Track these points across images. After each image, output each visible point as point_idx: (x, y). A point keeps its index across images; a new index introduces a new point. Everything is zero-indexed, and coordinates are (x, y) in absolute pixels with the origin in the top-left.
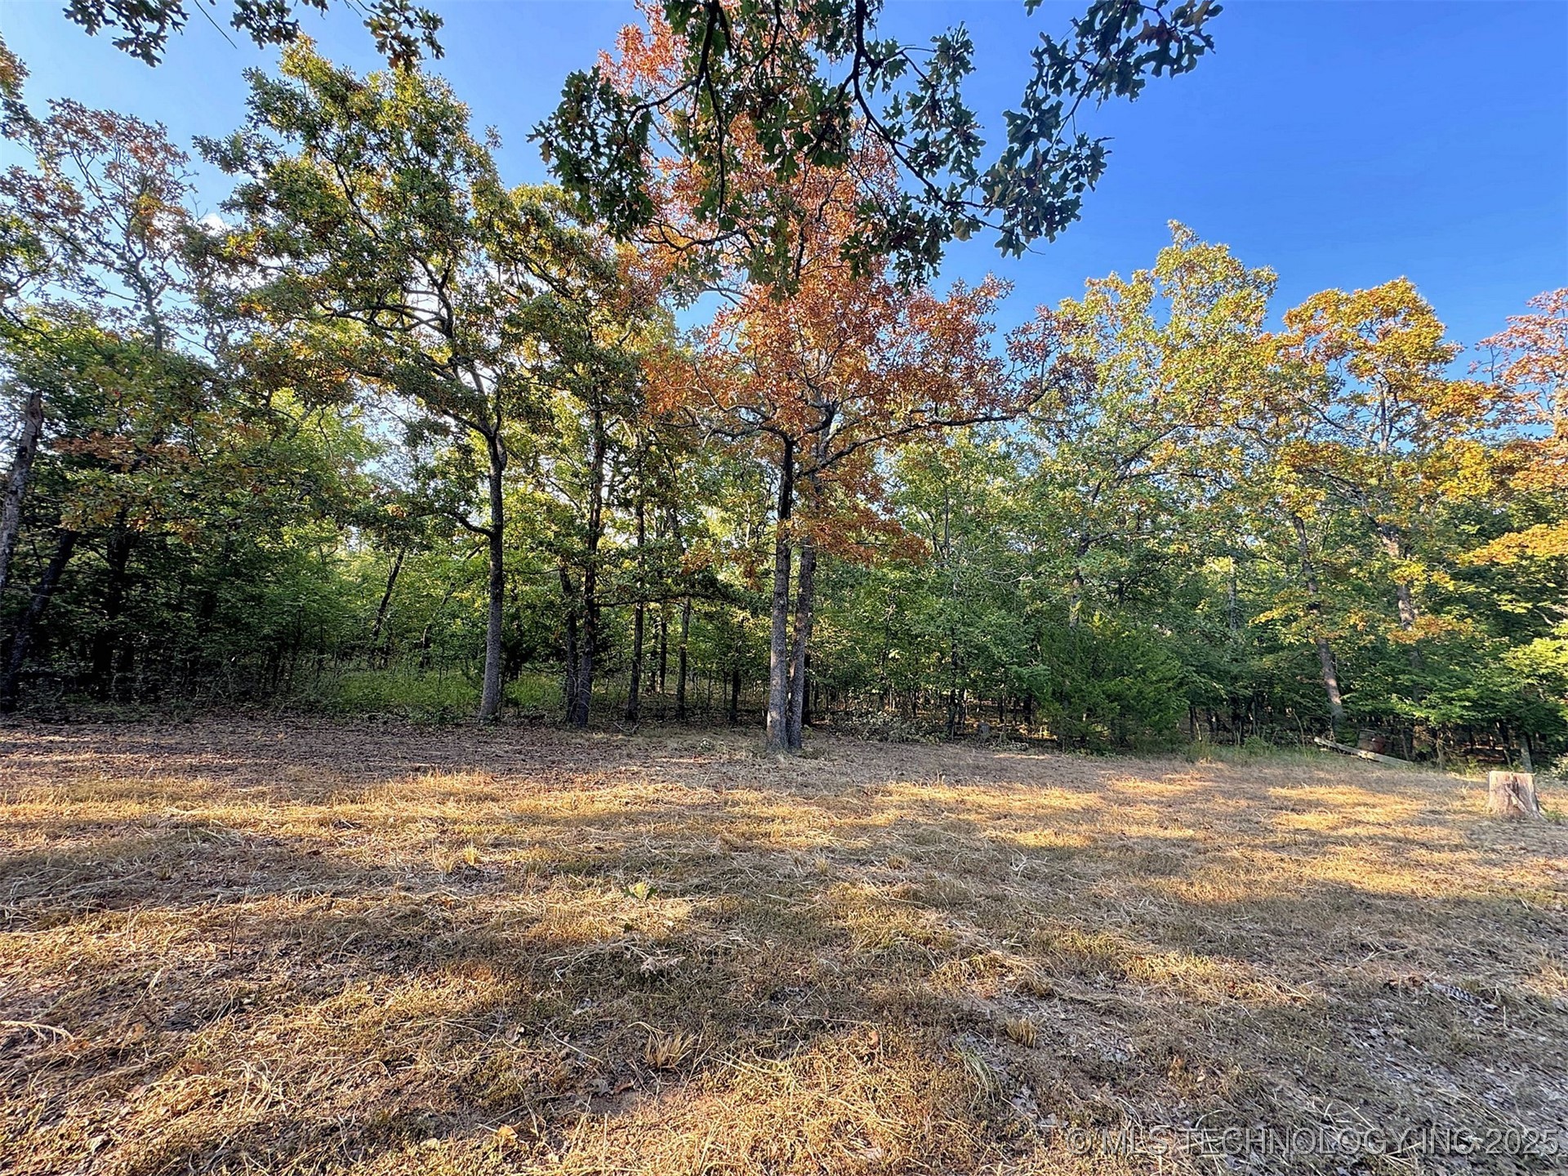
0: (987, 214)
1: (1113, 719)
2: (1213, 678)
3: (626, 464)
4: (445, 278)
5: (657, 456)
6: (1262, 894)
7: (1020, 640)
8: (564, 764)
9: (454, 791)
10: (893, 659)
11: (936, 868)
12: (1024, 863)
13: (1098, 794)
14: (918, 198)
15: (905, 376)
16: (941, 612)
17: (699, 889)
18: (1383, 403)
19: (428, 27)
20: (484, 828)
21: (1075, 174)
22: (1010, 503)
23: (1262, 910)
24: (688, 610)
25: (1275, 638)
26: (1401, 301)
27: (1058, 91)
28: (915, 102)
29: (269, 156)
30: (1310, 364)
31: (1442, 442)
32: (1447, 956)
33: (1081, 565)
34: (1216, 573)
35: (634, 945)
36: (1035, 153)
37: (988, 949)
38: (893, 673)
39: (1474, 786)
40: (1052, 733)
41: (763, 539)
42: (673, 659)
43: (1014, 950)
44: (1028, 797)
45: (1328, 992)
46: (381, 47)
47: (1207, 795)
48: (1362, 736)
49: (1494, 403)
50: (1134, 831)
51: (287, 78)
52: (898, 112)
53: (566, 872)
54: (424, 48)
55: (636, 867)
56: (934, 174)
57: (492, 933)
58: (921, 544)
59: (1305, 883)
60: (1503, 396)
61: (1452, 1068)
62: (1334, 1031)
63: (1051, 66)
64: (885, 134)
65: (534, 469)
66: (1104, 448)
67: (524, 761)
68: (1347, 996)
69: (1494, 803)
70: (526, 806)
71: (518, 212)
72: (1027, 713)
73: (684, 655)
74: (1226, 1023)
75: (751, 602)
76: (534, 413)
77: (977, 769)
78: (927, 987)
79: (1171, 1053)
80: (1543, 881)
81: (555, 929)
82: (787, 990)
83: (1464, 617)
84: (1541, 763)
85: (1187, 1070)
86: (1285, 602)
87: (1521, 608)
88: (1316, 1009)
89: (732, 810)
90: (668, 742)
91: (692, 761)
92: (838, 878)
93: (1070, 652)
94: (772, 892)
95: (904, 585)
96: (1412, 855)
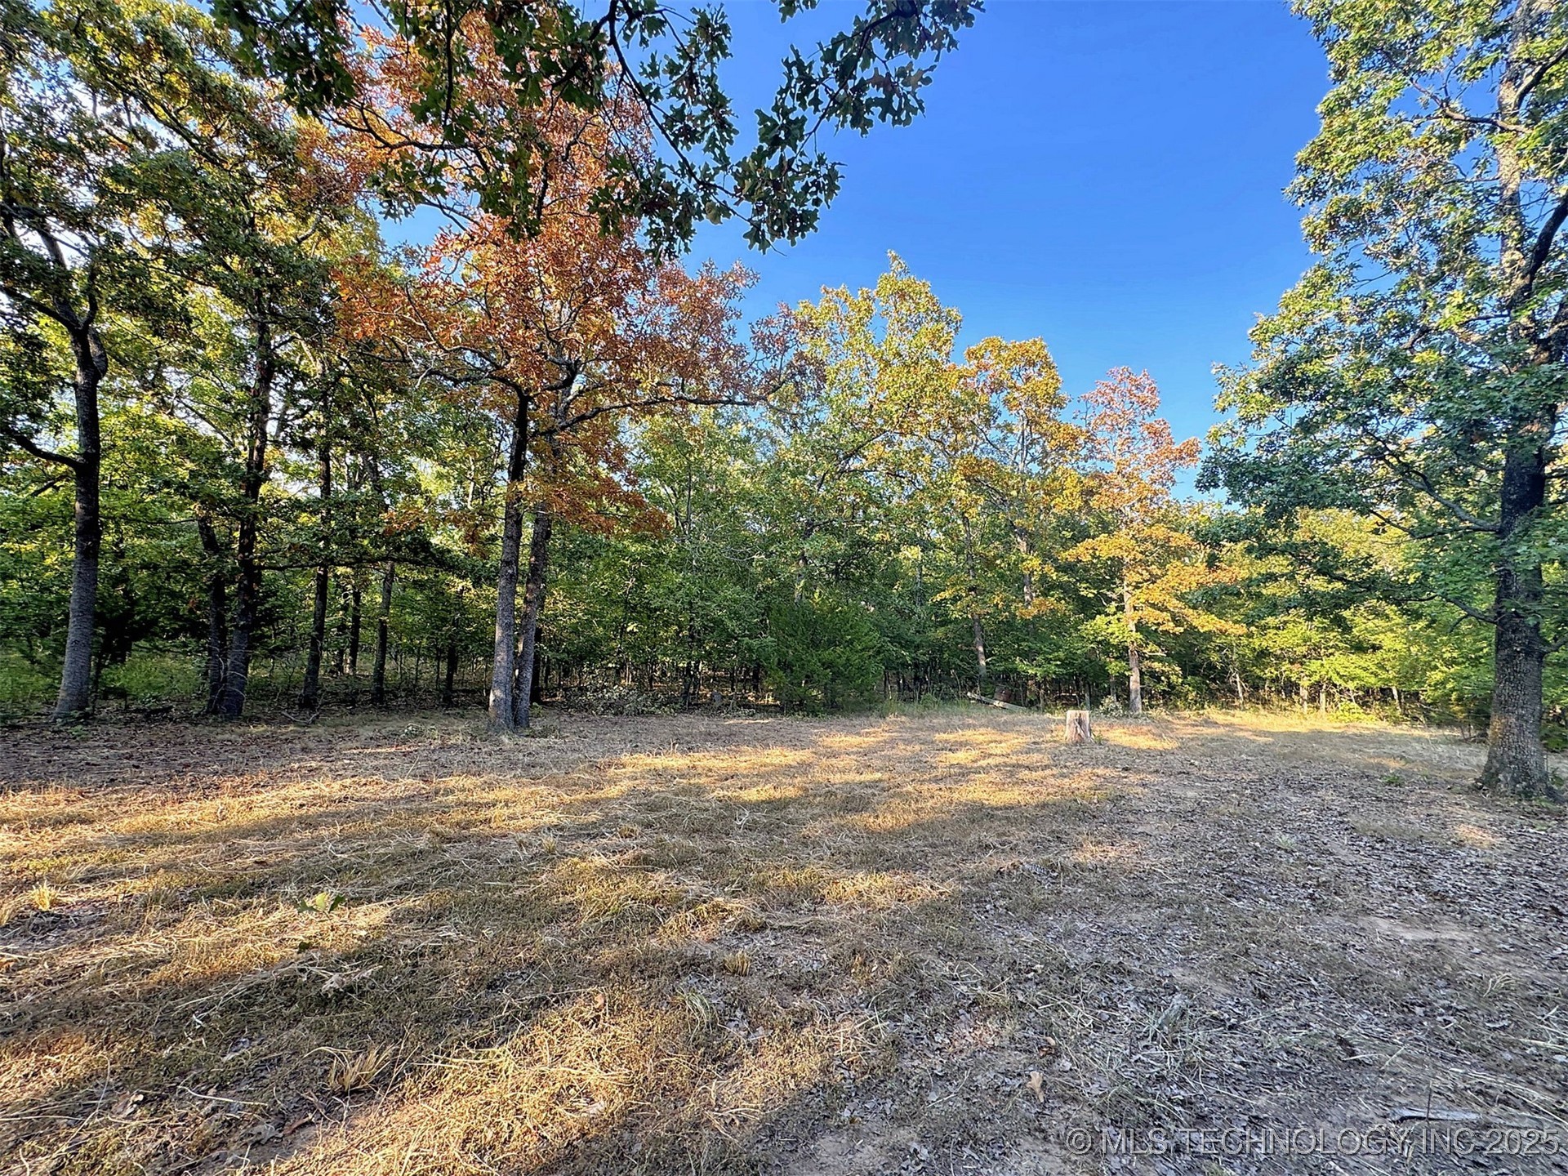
0: (737, 204)
1: (826, 684)
2: (902, 647)
3: (304, 395)
5: (351, 390)
6: (925, 817)
7: (752, 614)
8: (205, 766)
9: (9, 816)
10: (632, 632)
11: (667, 831)
12: (746, 816)
13: (811, 750)
14: (671, 168)
15: (653, 345)
16: (681, 586)
17: (401, 889)
18: (1023, 433)
20: (66, 860)
21: (814, 189)
22: (748, 485)
23: (924, 830)
24: (390, 577)
25: (946, 614)
26: (1038, 356)
27: (803, 105)
28: (673, 68)
30: (980, 393)
31: (1056, 468)
32: (1034, 844)
33: (806, 546)
34: (909, 559)
35: (313, 965)
36: (782, 158)
37: (711, 898)
38: (630, 647)
39: (1058, 722)
40: (776, 699)
41: (489, 501)
42: (368, 635)
43: (734, 894)
44: (753, 757)
45: (963, 884)
47: (892, 743)
48: (997, 690)
49: (1086, 443)
50: (837, 778)
52: (655, 73)
53: (210, 897)
55: (312, 878)
56: (689, 148)
57: (86, 991)
58: (663, 518)
59: (953, 805)
60: (1090, 438)
61: (1030, 922)
62: (964, 912)
63: (799, 80)
64: (641, 92)
65: (155, 384)
66: (830, 443)
67: (137, 767)
68: (973, 885)
69: (1068, 733)
70: (141, 825)
71: (130, 25)
72: (755, 682)
73: (383, 630)
74: (894, 922)
75: (473, 570)
76: (157, 309)
77: (708, 735)
78: (654, 943)
79: (854, 954)
80: (1090, 784)
81: (193, 968)
82: (507, 975)
83: (1060, 599)
84: (1095, 703)
85: (865, 965)
86: (954, 585)
87: (1090, 594)
88: (954, 898)
89: (444, 799)
90: (361, 730)
91: (393, 750)
92: (567, 855)
93: (794, 625)
94: (492, 879)
95: (644, 558)
96: (1020, 776)
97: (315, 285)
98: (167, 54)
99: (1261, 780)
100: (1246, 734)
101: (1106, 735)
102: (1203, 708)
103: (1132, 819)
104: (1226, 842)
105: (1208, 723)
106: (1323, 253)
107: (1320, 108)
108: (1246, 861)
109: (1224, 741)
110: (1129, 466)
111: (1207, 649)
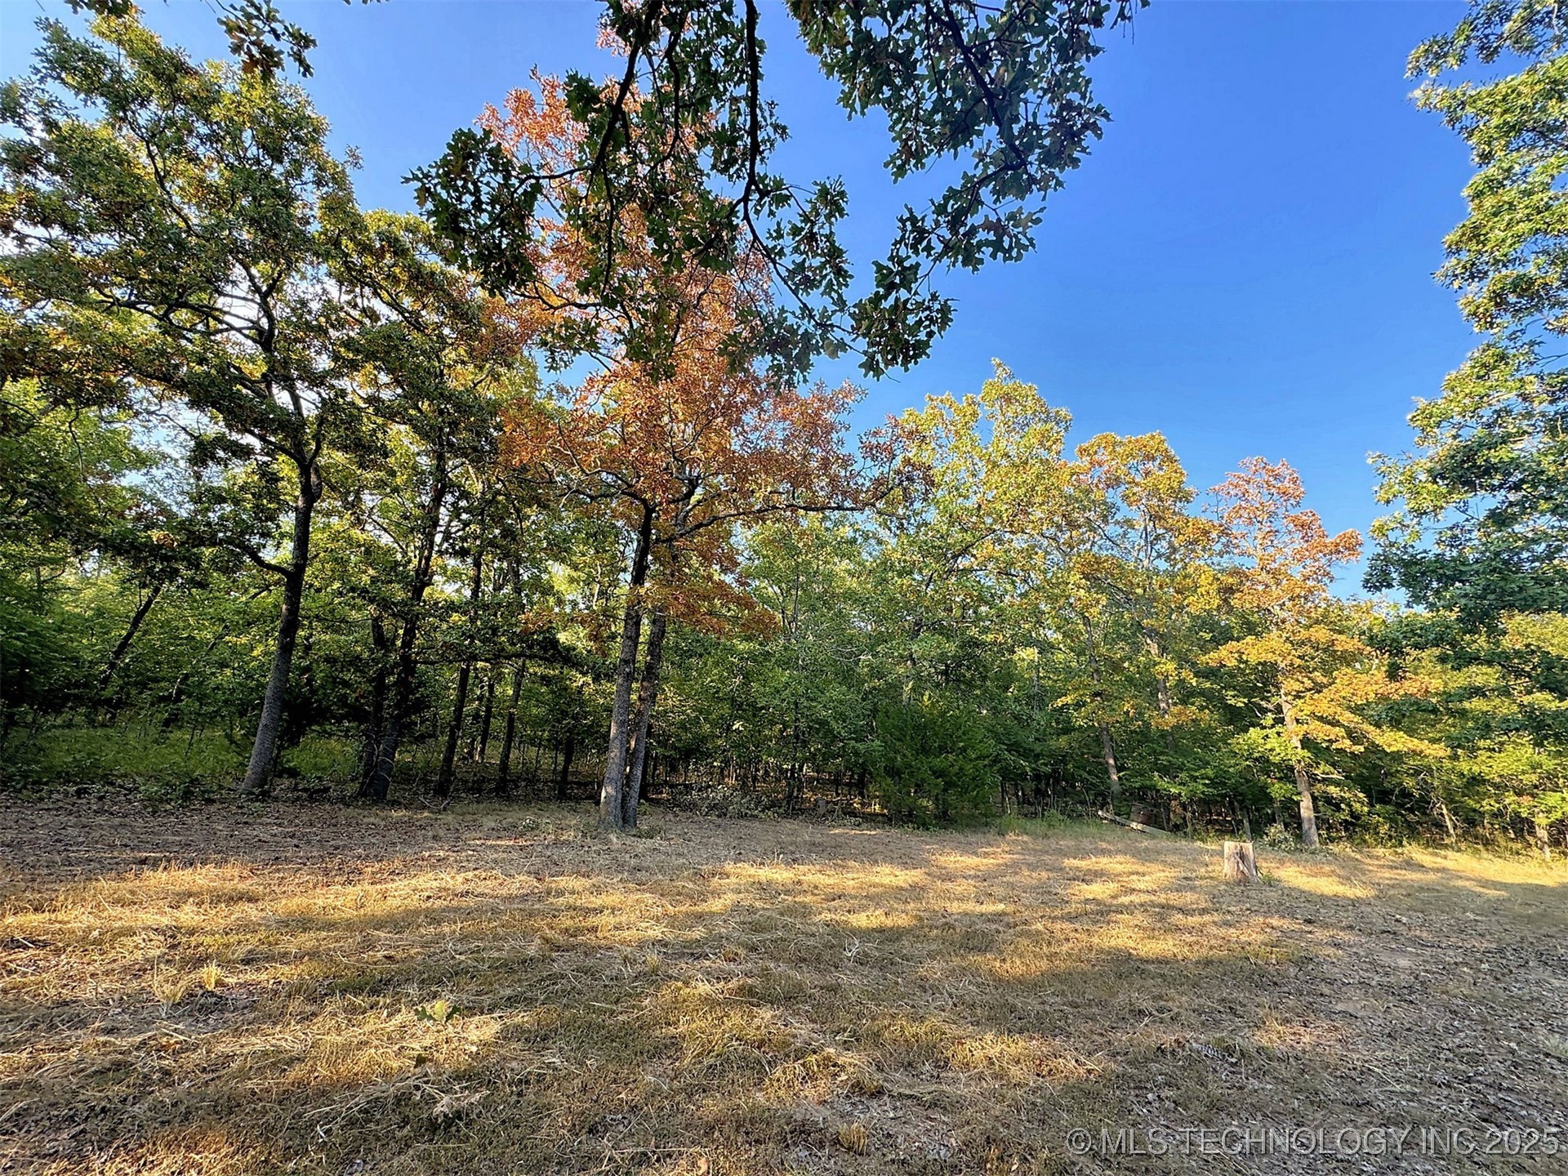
0: (854, 340)
1: (938, 794)
2: (1020, 756)
3: (466, 510)
4: (271, 288)
5: (504, 506)
6: (1061, 966)
7: (858, 716)
8: (351, 849)
9: (195, 889)
10: (738, 731)
11: (772, 957)
12: (855, 948)
13: (923, 870)
14: (793, 313)
15: (766, 460)
16: (787, 685)
17: (511, 1001)
18: (1146, 529)
19: (298, 44)
20: (233, 938)
21: (927, 323)
22: (854, 585)
23: (1061, 983)
24: (520, 673)
25: (1069, 721)
26: (1157, 450)
27: (916, 252)
28: (796, 231)
29: (54, 116)
30: (1095, 489)
31: (1186, 564)
32: (1200, 1014)
33: (915, 648)
34: (1024, 660)
35: (426, 1082)
36: (897, 299)
37: (822, 1047)
38: (736, 746)
39: (1213, 853)
40: (883, 807)
41: (612, 603)
42: (498, 724)
43: (847, 1046)
44: (862, 875)
45: (1115, 1062)
46: (236, 49)
47: (1014, 867)
48: (1133, 809)
49: (1219, 537)
50: (955, 907)
51: (98, 40)
52: (780, 236)
53: (343, 992)
54: (288, 62)
55: (433, 980)
56: (808, 294)
57: (233, 1083)
58: (771, 618)
59: (1094, 952)
60: (1225, 532)
62: (1121, 1101)
63: (912, 232)
64: (768, 253)
65: (354, 506)
66: (937, 543)
67: (297, 846)
68: (1130, 1063)
69: (1227, 869)
70: (295, 908)
71: (373, 235)
72: (860, 786)
73: (511, 720)
74: (1035, 1104)
75: (594, 667)
76: (364, 447)
77: (814, 847)
78: (760, 1097)
79: (989, 1143)
80: (1261, 938)
81: (322, 1071)
82: (608, 1119)
83: (1203, 707)
84: (1258, 832)
85: (1003, 1160)
86: (1076, 689)
87: (1240, 702)
88: (1106, 1080)
89: (554, 901)
90: (485, 820)
91: (512, 843)
92: (670, 977)
93: (902, 729)
94: (596, 999)
95: (753, 657)
96: (1172, 920)
97: (484, 421)
98: (395, 253)
99: (1501, 951)
100: (1467, 884)
101: (1276, 874)
102: (1401, 844)
103: (1326, 991)
104: (1465, 1038)
105: (1410, 864)
106: (1492, 332)
107: (1466, 192)
108: (1502, 1070)
109: (1438, 891)
110: (1274, 561)
111: (1398, 771)
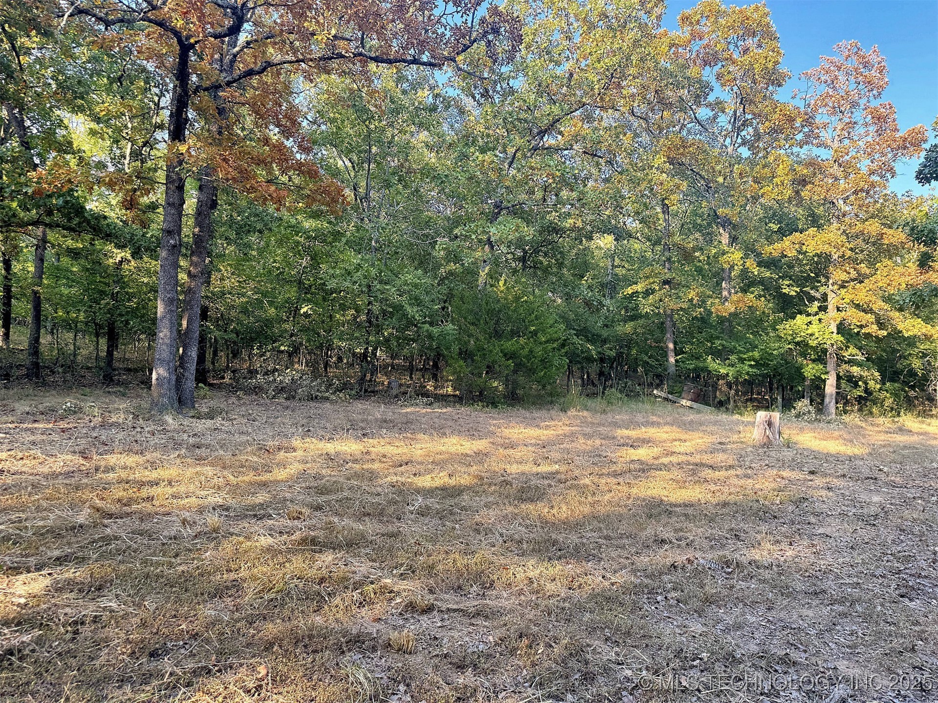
1: (507, 375)
2: (588, 341)
6: (602, 510)
7: (433, 300)
10: (306, 315)
11: (336, 514)
12: (419, 502)
13: (488, 440)
16: (359, 267)
17: (60, 561)
18: (735, 113)
22: (433, 160)
23: (599, 522)
25: (636, 308)
26: (760, 24)
30: (691, 66)
31: (768, 153)
32: (711, 541)
33: (493, 230)
34: (601, 248)
37: (379, 579)
38: (304, 330)
39: (747, 424)
40: (455, 389)
41: (149, 164)
43: (402, 577)
44: (429, 445)
45: (635, 576)
47: (572, 436)
48: (685, 388)
49: (803, 126)
50: (514, 469)
58: (339, 191)
59: (631, 500)
60: (809, 121)
61: (700, 613)
62: (634, 603)
66: (523, 115)
68: (646, 577)
69: (756, 434)
72: (435, 371)
73: (37, 301)
74: (563, 609)
75: (132, 239)
77: (385, 423)
78: (318, 620)
79: (521, 637)
80: (773, 485)
82: (169, 645)
83: (760, 296)
84: (787, 405)
85: (531, 647)
86: (647, 277)
87: (792, 291)
88: (626, 590)
89: (102, 475)
90: (17, 405)
91: (51, 426)
92: (232, 534)
93: (476, 314)
94: (154, 554)
95: (320, 236)
96: (703, 475)
101: (795, 438)
102: (899, 415)
103: (813, 520)
104: (907, 546)
105: (901, 430)
108: (923, 564)
109: (917, 449)
110: (847, 154)
111: (910, 354)
